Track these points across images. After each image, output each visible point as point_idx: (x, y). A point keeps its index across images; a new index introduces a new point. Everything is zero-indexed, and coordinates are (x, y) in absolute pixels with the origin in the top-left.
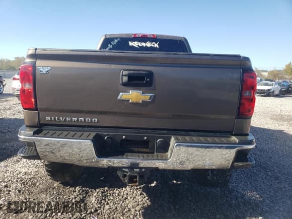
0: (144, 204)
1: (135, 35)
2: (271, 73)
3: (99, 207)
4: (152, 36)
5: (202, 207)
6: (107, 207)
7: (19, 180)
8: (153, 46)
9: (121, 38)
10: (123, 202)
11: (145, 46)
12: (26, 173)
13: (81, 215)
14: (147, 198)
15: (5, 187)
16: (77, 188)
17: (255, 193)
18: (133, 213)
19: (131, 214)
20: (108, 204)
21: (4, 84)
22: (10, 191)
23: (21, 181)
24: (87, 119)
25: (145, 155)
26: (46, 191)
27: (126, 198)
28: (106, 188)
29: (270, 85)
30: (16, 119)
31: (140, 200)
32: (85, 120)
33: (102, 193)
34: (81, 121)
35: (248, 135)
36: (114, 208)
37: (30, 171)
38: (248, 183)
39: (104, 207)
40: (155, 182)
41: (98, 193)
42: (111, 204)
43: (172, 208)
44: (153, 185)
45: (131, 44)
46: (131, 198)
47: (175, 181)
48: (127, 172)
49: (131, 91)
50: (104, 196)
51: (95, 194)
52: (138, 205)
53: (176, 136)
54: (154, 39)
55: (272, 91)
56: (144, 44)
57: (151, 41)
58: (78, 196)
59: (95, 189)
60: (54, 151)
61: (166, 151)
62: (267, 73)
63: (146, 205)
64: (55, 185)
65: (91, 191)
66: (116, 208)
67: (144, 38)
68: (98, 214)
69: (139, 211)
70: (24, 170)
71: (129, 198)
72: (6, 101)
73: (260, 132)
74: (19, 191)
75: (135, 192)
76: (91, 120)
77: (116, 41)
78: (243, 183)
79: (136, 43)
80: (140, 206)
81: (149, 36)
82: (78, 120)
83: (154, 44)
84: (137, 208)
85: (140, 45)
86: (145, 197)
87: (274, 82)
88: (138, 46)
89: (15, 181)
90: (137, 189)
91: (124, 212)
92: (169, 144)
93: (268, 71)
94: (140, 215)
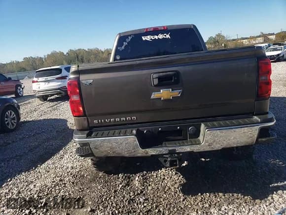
0: (180, 182)
1: (147, 29)
2: (278, 35)
3: (143, 189)
4: (163, 28)
5: (232, 178)
6: (150, 188)
7: (69, 174)
8: (165, 37)
9: (135, 35)
10: (162, 182)
11: (157, 38)
12: (72, 168)
13: (131, 196)
14: (181, 176)
15: (60, 181)
16: (120, 175)
17: (277, 161)
18: (173, 190)
19: (171, 191)
20: (150, 185)
21: (23, 87)
22: (65, 184)
23: (71, 174)
24: (128, 118)
25: (181, 142)
26: (95, 180)
27: (164, 179)
28: (145, 172)
29: (279, 50)
30: (44, 119)
31: (176, 179)
32: (126, 119)
33: (142, 176)
34: (123, 120)
35: (267, 113)
36: (156, 188)
37: (75, 165)
38: (270, 152)
39: (148, 188)
40: (185, 162)
41: (139, 177)
42: (153, 185)
43: (206, 182)
44: (184, 165)
45: (144, 38)
46: (168, 178)
47: (203, 159)
48: (167, 158)
49: (161, 90)
50: (145, 179)
51: (137, 178)
52: (176, 183)
53: (205, 123)
54: (164, 30)
55: (281, 55)
56: (156, 37)
57: (162, 33)
58: (122, 181)
59: (135, 174)
60: (97, 147)
61: (198, 136)
62: (275, 36)
63: (182, 182)
64: (100, 175)
65: (132, 176)
66: (158, 188)
67: (156, 31)
68: (144, 195)
69: (178, 188)
70: (70, 165)
71: (166, 178)
72: (29, 103)
73: (274, 102)
74: (73, 183)
75: (170, 172)
76: (131, 119)
77: (130, 38)
78: (265, 153)
79: (148, 37)
80: (178, 184)
81: (159, 28)
82: (120, 120)
83: (165, 36)
84: (176, 186)
85: (153, 38)
86: (180, 176)
87: (283, 46)
88: (151, 39)
89: (66, 175)
90: (171, 170)
91: (165, 190)
92: (200, 131)
93: (275, 33)
94: (179, 191)
